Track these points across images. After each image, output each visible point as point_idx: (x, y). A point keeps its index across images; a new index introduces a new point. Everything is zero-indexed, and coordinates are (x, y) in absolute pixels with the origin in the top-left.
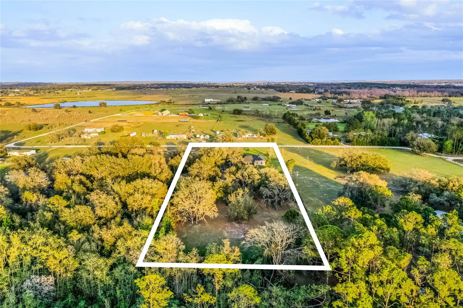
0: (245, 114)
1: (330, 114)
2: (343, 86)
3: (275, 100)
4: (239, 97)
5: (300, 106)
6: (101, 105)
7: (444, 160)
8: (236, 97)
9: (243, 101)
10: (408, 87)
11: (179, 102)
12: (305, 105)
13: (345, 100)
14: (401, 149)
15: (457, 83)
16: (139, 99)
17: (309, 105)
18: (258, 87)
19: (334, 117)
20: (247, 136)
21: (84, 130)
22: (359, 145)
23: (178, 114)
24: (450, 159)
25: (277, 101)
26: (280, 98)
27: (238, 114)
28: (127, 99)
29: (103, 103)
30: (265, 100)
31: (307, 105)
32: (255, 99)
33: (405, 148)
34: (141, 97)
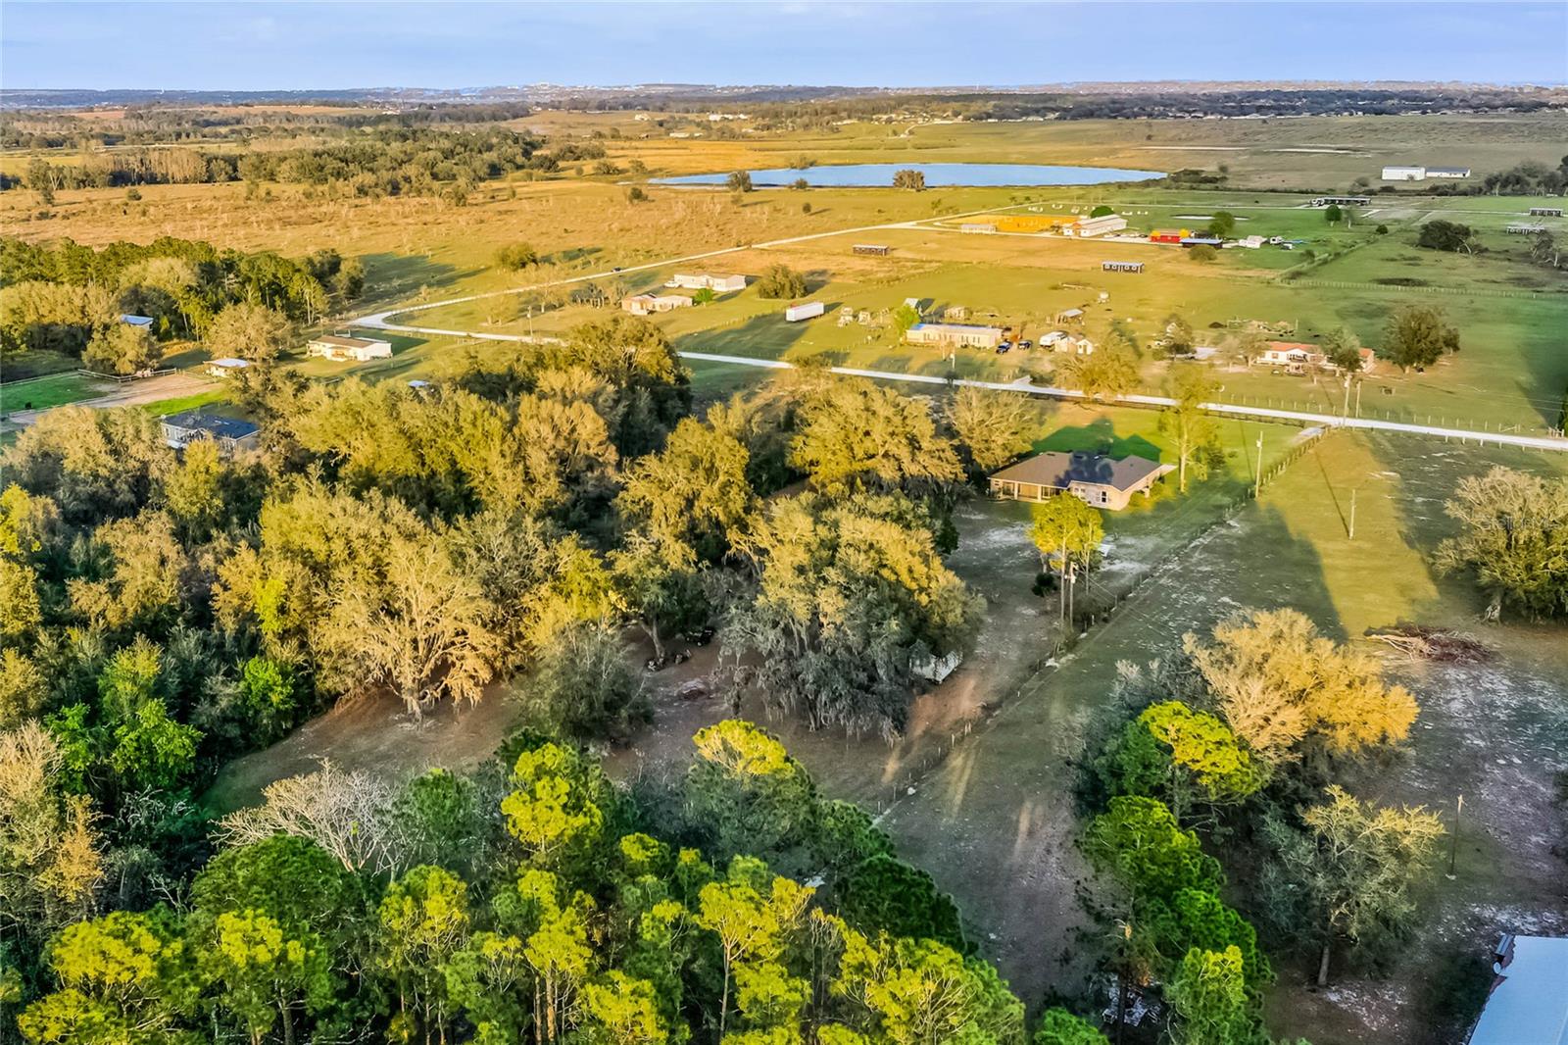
0: (1480, 251)
6: (900, 181)
21: (673, 280)
23: (1147, 236)
27: (1448, 247)
29: (911, 174)
34: (1114, 152)
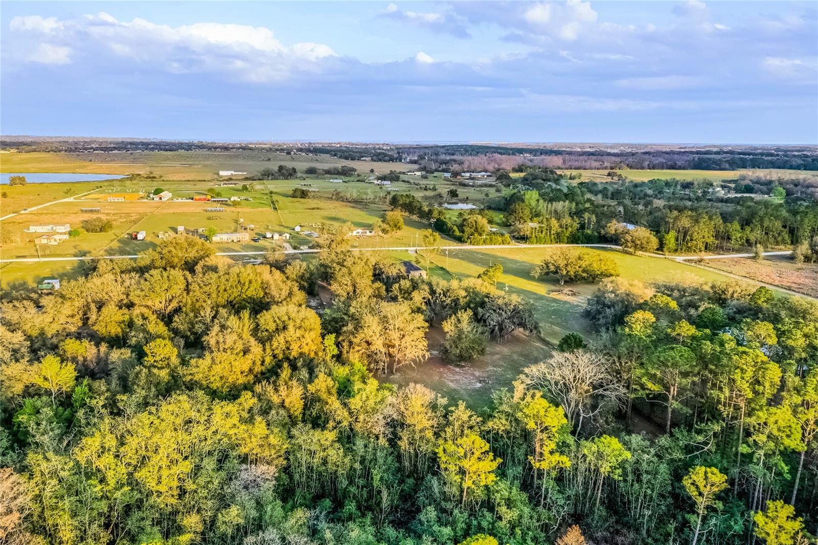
0: (314, 198)
1: (457, 196)
2: (442, 150)
3: (345, 173)
4: (281, 168)
5: (396, 183)
6: (13, 181)
7: (672, 260)
8: (276, 169)
9: (291, 175)
10: (541, 154)
11: (169, 176)
12: (404, 181)
13: (463, 174)
14: (603, 247)
15: (607, 148)
16: (81, 171)
17: (412, 181)
18: (301, 150)
19: (466, 200)
20: (355, 233)
21: (28, 229)
22: (540, 244)
23: (192, 199)
24: (680, 258)
25: (351, 175)
26: (354, 170)
27: (305, 197)
28: (57, 171)
29: (19, 178)
30: (328, 172)
31: (408, 182)
32: (311, 171)
33: (609, 246)
